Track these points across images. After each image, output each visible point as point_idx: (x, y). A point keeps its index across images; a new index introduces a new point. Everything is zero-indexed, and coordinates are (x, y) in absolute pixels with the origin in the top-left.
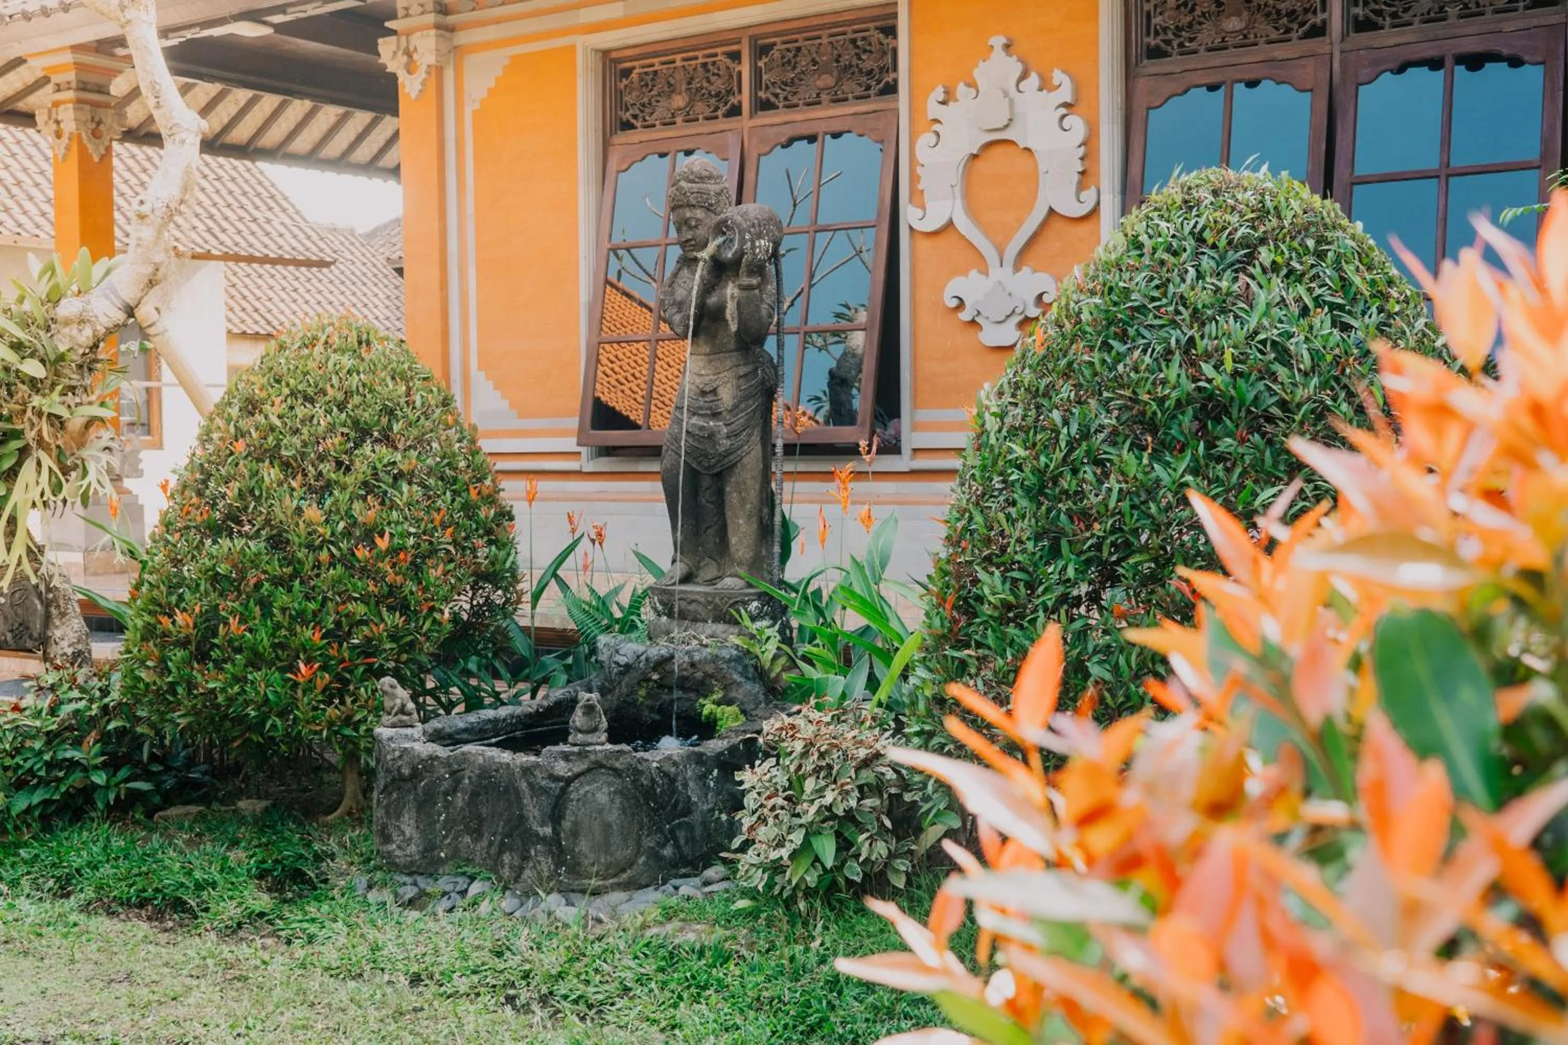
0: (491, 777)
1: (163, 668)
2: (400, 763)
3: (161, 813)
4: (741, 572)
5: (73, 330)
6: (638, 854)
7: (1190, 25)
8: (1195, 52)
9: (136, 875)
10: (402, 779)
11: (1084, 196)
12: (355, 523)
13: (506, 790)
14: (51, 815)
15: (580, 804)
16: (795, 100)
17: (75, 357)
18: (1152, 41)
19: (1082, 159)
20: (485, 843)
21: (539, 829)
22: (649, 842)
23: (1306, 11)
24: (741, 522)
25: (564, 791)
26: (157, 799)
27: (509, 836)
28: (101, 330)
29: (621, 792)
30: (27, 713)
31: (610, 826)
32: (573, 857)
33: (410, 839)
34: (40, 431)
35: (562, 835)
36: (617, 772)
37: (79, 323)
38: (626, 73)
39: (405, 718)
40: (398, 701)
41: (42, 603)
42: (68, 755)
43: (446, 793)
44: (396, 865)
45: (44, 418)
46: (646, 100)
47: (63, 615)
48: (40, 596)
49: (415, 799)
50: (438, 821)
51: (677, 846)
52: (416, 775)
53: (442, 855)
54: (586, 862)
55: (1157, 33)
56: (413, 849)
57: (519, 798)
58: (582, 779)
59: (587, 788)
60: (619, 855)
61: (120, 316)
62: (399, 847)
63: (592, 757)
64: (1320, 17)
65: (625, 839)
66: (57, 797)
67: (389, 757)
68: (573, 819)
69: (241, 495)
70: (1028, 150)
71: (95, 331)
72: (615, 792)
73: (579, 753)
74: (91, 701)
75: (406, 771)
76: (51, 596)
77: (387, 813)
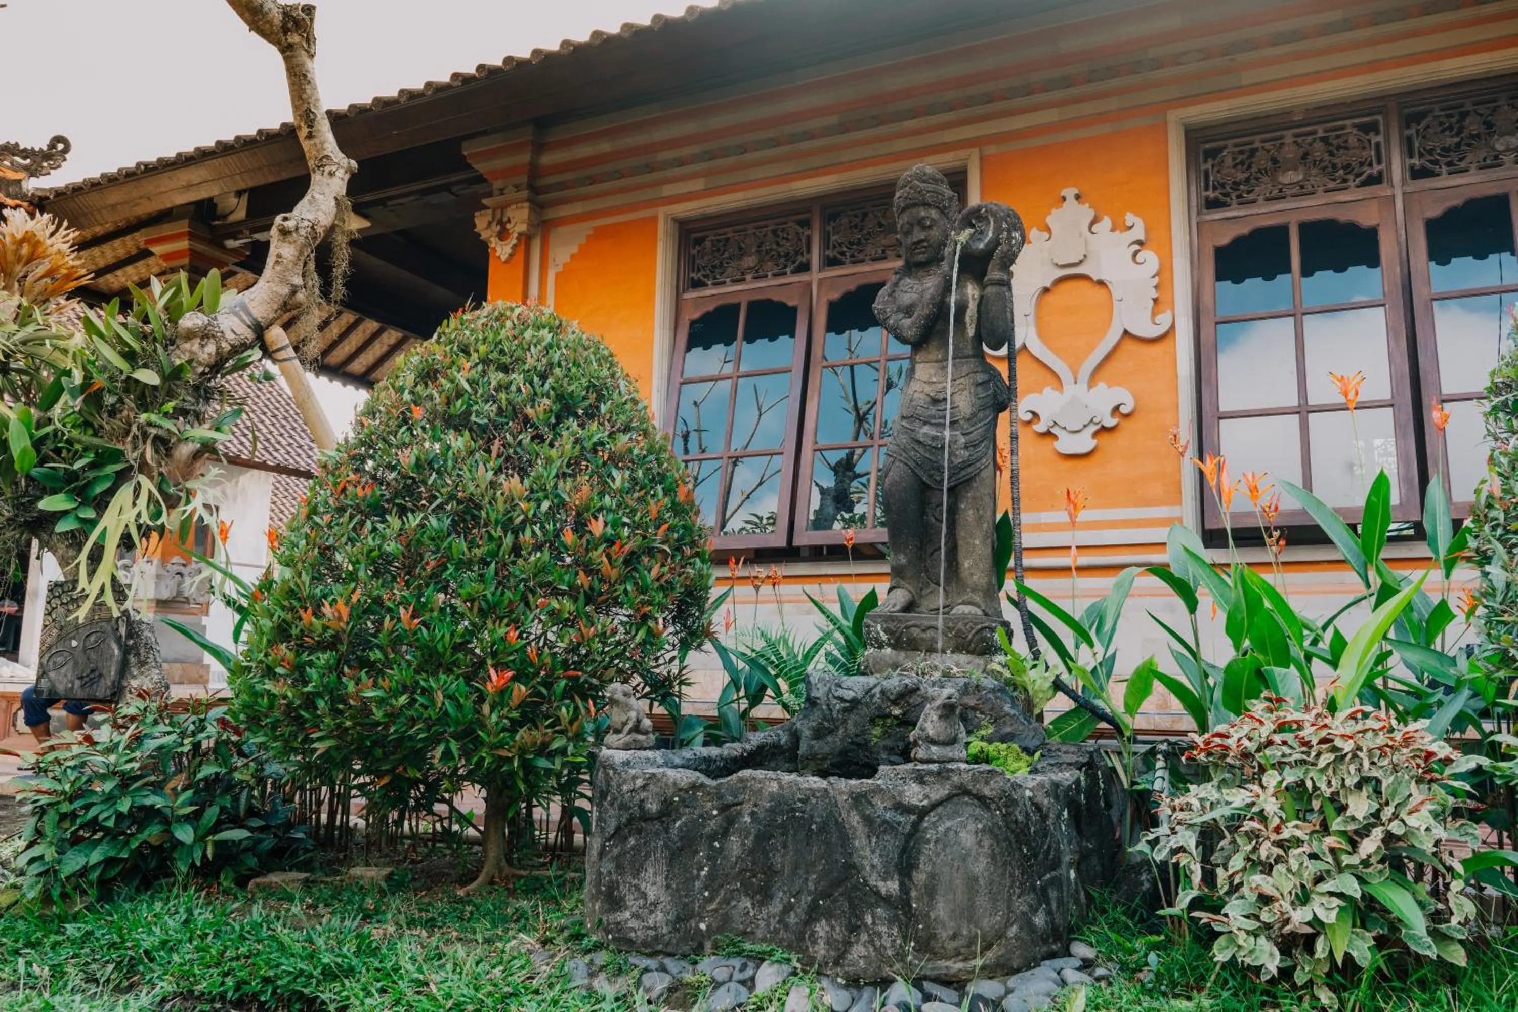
0: (794, 810)
1: (299, 674)
2: (643, 795)
3: (258, 880)
4: (977, 598)
5: (195, 345)
6: (1008, 924)
7: (1248, 180)
8: (1254, 202)
9: (232, 960)
10: (646, 817)
11: (1158, 319)
12: (563, 504)
13: (824, 828)
14: (114, 879)
15: (940, 846)
16: (861, 256)
17: (190, 377)
18: (1211, 194)
19: (1156, 287)
20: (776, 907)
21: (880, 884)
22: (1021, 905)
23: (1362, 164)
24: (977, 542)
25: (916, 825)
26: (252, 861)
27: (826, 895)
28: (226, 347)
29: (991, 831)
30: (99, 748)
31: (976, 880)
32: (927, 927)
33: (655, 904)
34: (143, 455)
35: (913, 894)
36: (983, 801)
37: (202, 338)
38: (699, 241)
39: (641, 737)
40: (633, 715)
41: (120, 647)
42: (148, 802)
43: (713, 837)
44: (631, 942)
45: (149, 442)
46: (717, 262)
47: (143, 664)
48: (118, 639)
49: (666, 846)
50: (698, 875)
51: (1049, 913)
52: (668, 811)
53: (703, 926)
54: (944, 935)
55: (1215, 188)
56: (658, 917)
57: (845, 839)
58: (940, 809)
59: (948, 824)
60: (986, 923)
61: (249, 335)
62: (635, 916)
63: (956, 779)
64: (1376, 168)
65: (995, 900)
66: (124, 855)
67: (625, 788)
68: (929, 868)
69: (418, 465)
70: (1101, 283)
71: (219, 348)
72: (983, 831)
73: (939, 773)
74: (183, 735)
75: (653, 807)
76: (131, 642)
77: (619, 867)
